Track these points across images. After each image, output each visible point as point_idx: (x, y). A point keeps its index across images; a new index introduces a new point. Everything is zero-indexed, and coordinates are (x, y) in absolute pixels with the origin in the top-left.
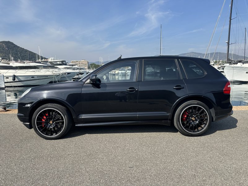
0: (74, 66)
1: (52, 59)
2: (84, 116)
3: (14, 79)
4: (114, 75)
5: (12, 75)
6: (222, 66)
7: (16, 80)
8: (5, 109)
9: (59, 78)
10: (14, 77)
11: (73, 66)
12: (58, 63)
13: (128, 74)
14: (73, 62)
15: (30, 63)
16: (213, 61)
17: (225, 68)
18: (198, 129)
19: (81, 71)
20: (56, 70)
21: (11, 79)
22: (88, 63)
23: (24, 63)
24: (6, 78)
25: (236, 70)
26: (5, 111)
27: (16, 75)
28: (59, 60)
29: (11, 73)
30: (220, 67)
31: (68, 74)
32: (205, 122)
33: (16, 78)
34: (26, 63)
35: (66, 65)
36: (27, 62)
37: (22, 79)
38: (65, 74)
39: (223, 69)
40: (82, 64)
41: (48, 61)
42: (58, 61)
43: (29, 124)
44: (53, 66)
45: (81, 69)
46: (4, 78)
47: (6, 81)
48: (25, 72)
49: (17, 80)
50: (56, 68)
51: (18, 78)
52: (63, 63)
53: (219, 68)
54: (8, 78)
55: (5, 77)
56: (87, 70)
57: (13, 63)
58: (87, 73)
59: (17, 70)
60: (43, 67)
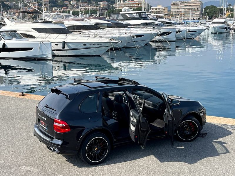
0: (160, 20)
3: (64, 47)
5: (62, 41)
7: (66, 47)
10: (64, 43)
12: (134, 16)
14: (174, 4)
21: (60, 47)
22: (202, 4)
24: (56, 45)
27: (66, 41)
29: (61, 38)
33: (66, 45)
35: (145, 18)
37: (73, 47)
38: (134, 37)
40: (191, 8)
48: (75, 38)
51: (68, 46)
52: (141, 16)
54: (58, 45)
56: (180, 27)
57: (69, 21)
58: (177, 32)
59: (68, 35)
60: (107, 25)
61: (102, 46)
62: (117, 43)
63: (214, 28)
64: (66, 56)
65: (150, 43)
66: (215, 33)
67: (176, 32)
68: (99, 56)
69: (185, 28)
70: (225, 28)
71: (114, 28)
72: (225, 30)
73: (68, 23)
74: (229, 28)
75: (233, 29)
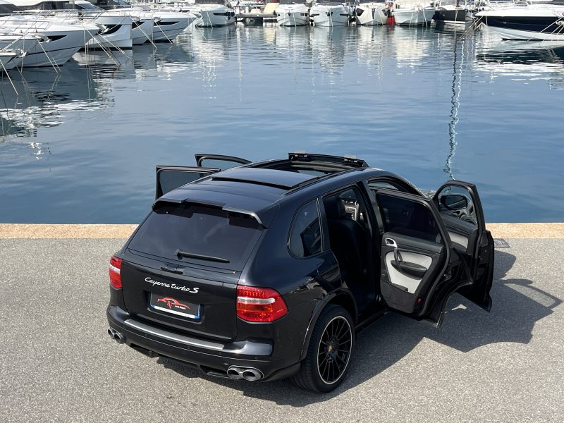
31: (55, 38)
58: (134, 26)
62: (13, 57)
63: (204, 13)
66: (205, 27)
67: (130, 27)
69: (148, 15)
70: (227, 14)
72: (225, 20)
74: (233, 14)
75: (241, 15)
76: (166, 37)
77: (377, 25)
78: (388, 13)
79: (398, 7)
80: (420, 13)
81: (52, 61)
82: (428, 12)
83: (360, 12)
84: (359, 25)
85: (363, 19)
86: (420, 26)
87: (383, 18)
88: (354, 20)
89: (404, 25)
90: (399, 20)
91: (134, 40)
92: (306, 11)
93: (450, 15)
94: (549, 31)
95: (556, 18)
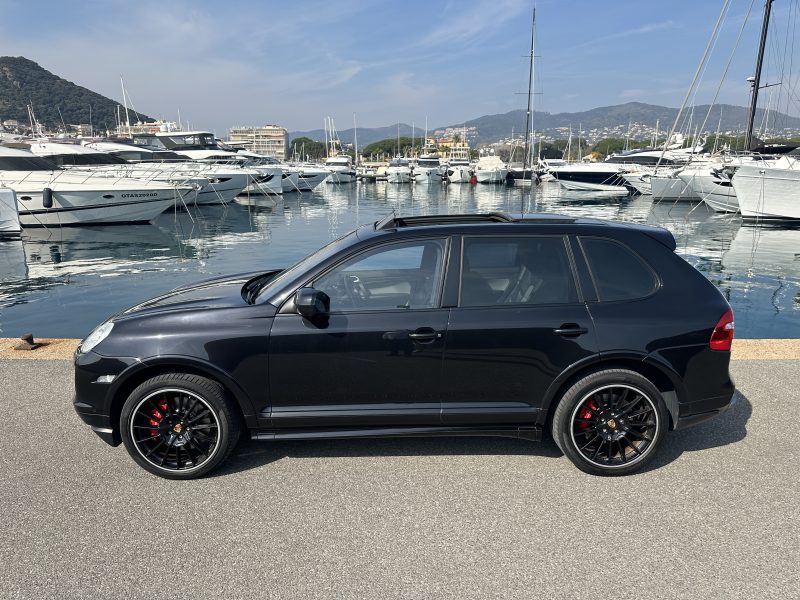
0: (239, 152)
1: (169, 126)
2: (276, 413)
3: (48, 204)
4: (372, 180)
5: (41, 188)
6: (727, 168)
7: (56, 205)
8: (30, 340)
9: (194, 198)
10: (49, 195)
11: (236, 150)
12: (190, 140)
13: (418, 178)
14: (236, 132)
15: (98, 142)
16: (702, 142)
17: (737, 173)
18: (623, 453)
19: (264, 169)
20: (184, 167)
21: (37, 203)
22: (287, 135)
23: (78, 143)
24: (23, 198)
25: (771, 182)
26: (30, 346)
27: (55, 188)
28: (190, 132)
29: (38, 181)
30: (721, 171)
31: (223, 180)
32: (646, 435)
33: (54, 199)
34: (84, 143)
35: (213, 147)
36: (86, 140)
37: (73, 201)
38: (213, 181)
39: (730, 176)
40: (267, 140)
41: (157, 134)
42: (189, 136)
43: (110, 431)
44: (171, 152)
45: (264, 161)
46: (16, 200)
47: (21, 209)
48: (82, 179)
49: (59, 206)
50: (185, 159)
51: (61, 201)
52: (205, 142)
53: (717, 171)
54: (30, 198)
55: (19, 197)
56: (285, 167)
57: (43, 145)
58: (284, 177)
59: (57, 173)
60: (139, 156)
61: (153, 198)
62: (191, 190)
63: (333, 173)
64: (57, 226)
65: (235, 199)
66: (334, 183)
67: (281, 177)
68: (146, 223)
69: (294, 169)
70: (351, 174)
71: (160, 162)
72: (348, 178)
73: (42, 148)
74: (354, 174)
75: (360, 175)
76: (309, 187)
77: (464, 183)
78: (472, 173)
79: (480, 169)
80: (498, 173)
81: (222, 199)
82: (503, 172)
83: (451, 173)
84: (449, 182)
85: (452, 178)
86: (498, 183)
87: (469, 177)
88: (445, 179)
89: (484, 183)
90: (480, 179)
91: (284, 188)
92: (409, 171)
93: (519, 175)
94: (608, 183)
95: (613, 173)
